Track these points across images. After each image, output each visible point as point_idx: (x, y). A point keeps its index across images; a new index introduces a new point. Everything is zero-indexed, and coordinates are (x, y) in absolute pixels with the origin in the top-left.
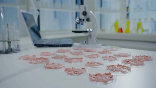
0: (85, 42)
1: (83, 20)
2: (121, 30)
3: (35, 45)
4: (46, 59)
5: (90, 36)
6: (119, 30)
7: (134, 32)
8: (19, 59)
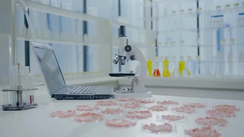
0: (128, 89)
1: (125, 58)
2: (157, 73)
3: (53, 96)
4: (96, 114)
5: (137, 80)
6: (155, 73)
7: (177, 75)
8: (53, 116)
